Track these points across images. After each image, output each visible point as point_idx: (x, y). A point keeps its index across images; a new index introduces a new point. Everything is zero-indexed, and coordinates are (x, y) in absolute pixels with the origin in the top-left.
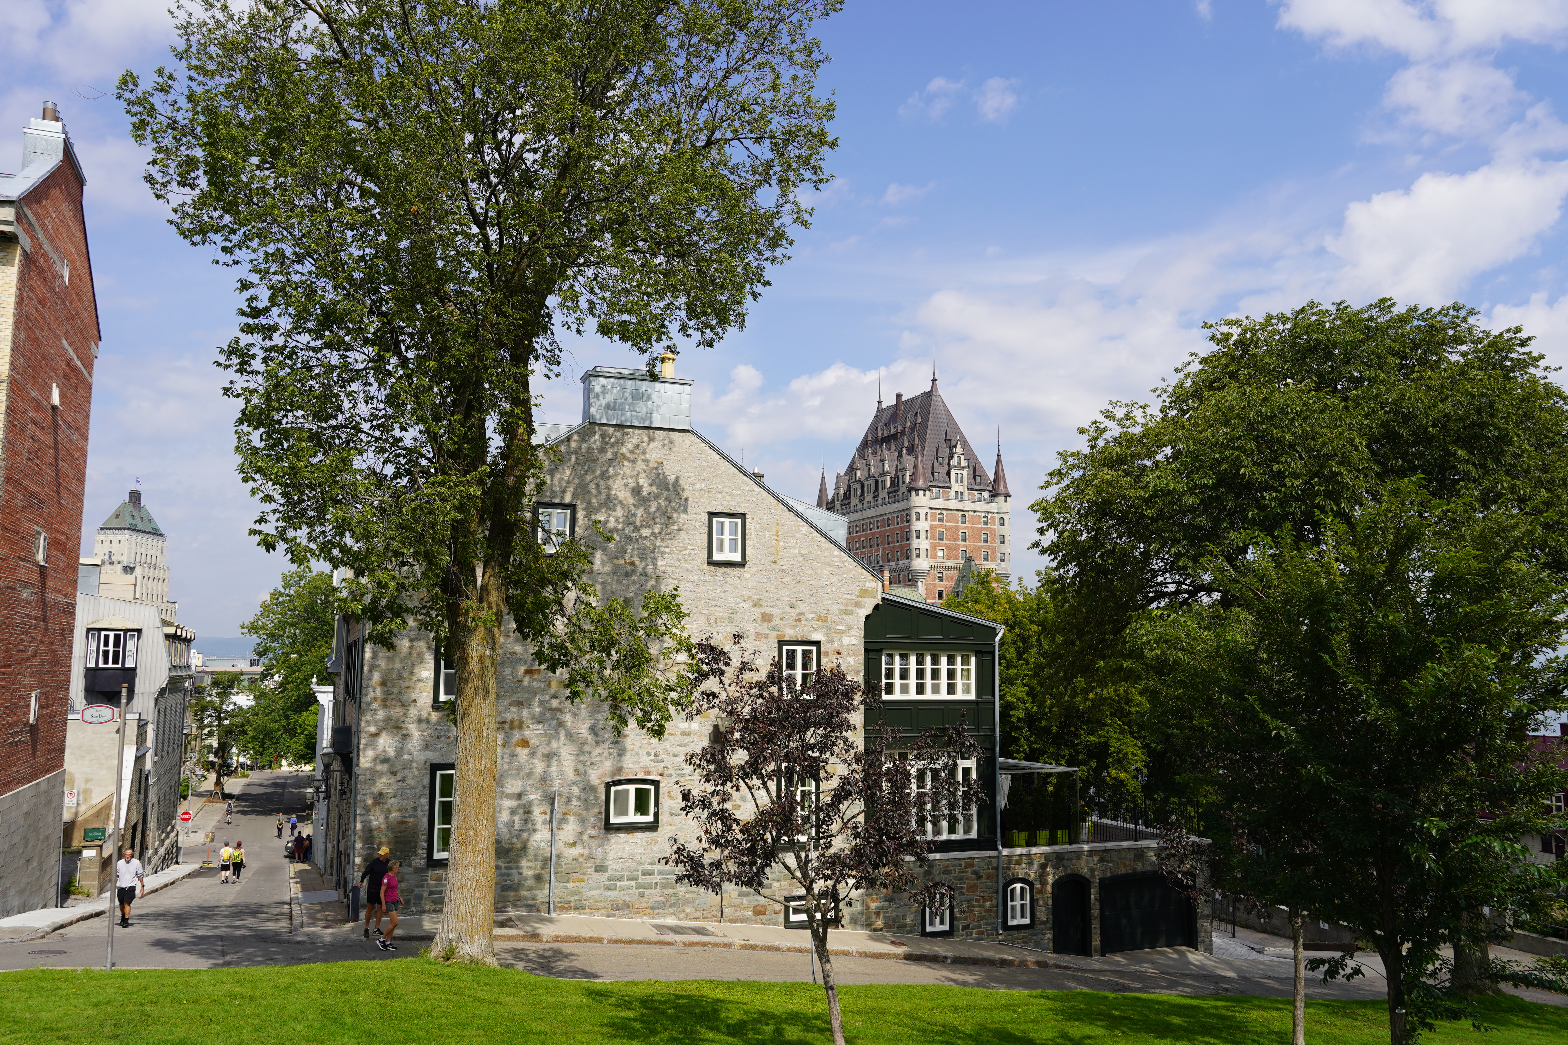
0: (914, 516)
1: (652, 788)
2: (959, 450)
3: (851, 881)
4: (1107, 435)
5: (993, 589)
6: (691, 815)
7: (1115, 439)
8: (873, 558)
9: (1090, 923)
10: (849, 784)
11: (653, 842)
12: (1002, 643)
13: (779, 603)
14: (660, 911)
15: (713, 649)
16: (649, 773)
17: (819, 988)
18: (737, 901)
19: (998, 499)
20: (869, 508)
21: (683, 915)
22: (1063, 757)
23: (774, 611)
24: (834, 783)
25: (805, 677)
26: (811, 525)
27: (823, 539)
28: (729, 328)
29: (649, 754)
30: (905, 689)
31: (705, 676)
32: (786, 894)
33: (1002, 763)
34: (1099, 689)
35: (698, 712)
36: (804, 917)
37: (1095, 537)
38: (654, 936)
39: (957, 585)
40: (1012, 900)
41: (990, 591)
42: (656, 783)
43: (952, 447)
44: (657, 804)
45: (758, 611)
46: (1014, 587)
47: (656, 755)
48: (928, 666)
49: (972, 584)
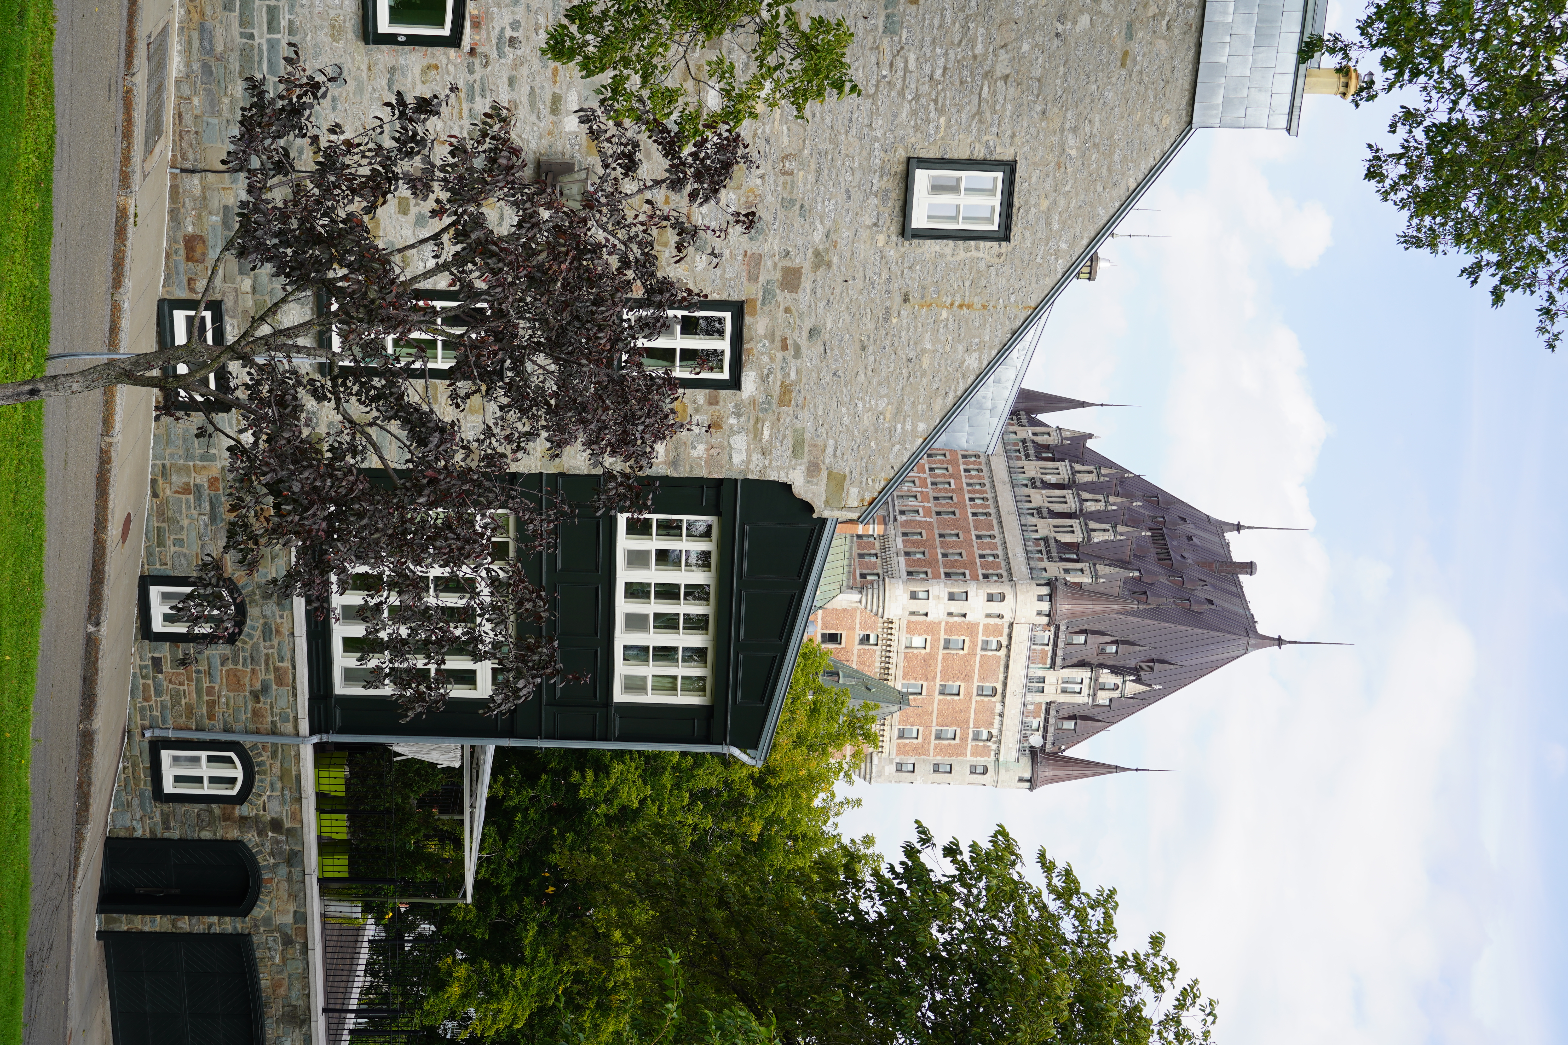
0: (995, 589)
1: (446, 31)
2: (1132, 688)
3: (247, 438)
4: (1146, 993)
5: (840, 747)
6: (385, 114)
7: (1137, 1008)
8: (911, 502)
9: (163, 913)
10: (442, 441)
11: (336, 32)
12: (726, 761)
13: (821, 305)
14: (196, 44)
15: (726, 167)
16: (476, 25)
17: (38, 366)
18: (215, 203)
19: (1026, 762)
20: (1017, 499)
21: (187, 90)
22: (495, 873)
23: (804, 296)
24: (445, 412)
25: (667, 355)
26: (981, 377)
27: (951, 399)
28: (1406, 213)
29: (515, 26)
30: (637, 559)
31: (670, 148)
32: (229, 303)
33: (484, 749)
34: (628, 950)
35: (595, 135)
36: (181, 338)
37: (936, 957)
38: (146, 27)
39: (853, 674)
40: (211, 759)
41: (836, 739)
42: (454, 40)
43: (1136, 673)
44: (414, 41)
45: (804, 261)
46: (841, 788)
47: (512, 41)
48: (683, 608)
49: (852, 704)
